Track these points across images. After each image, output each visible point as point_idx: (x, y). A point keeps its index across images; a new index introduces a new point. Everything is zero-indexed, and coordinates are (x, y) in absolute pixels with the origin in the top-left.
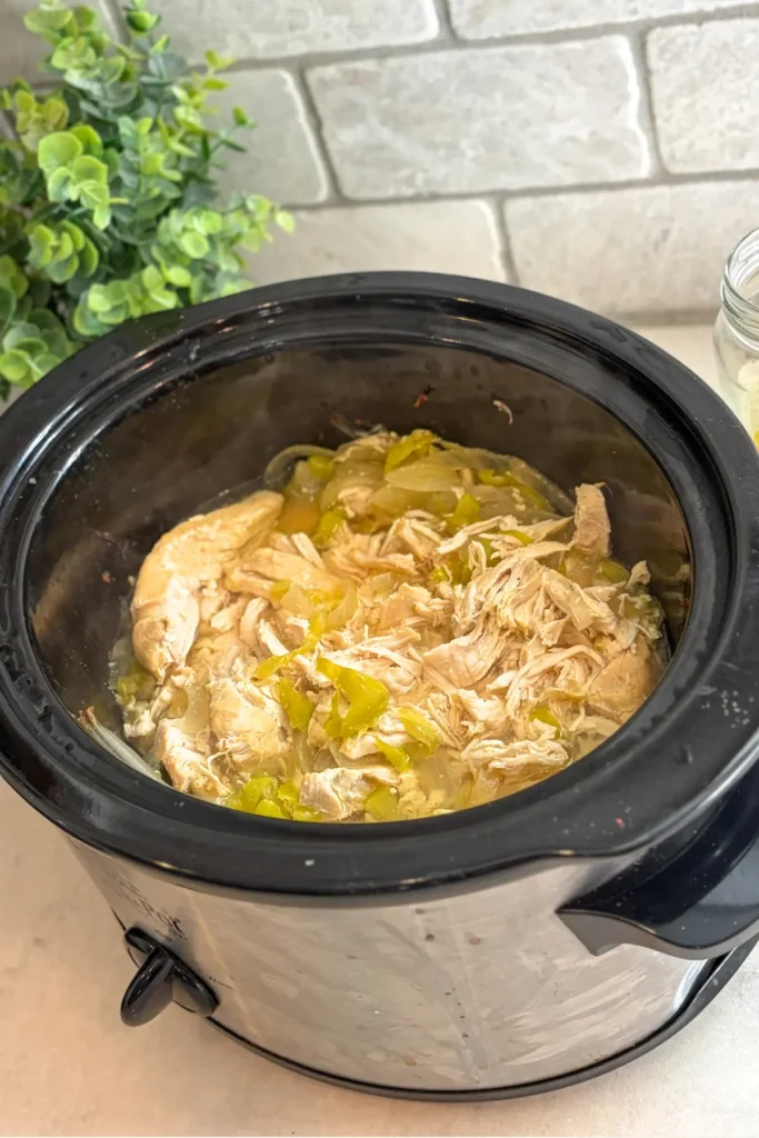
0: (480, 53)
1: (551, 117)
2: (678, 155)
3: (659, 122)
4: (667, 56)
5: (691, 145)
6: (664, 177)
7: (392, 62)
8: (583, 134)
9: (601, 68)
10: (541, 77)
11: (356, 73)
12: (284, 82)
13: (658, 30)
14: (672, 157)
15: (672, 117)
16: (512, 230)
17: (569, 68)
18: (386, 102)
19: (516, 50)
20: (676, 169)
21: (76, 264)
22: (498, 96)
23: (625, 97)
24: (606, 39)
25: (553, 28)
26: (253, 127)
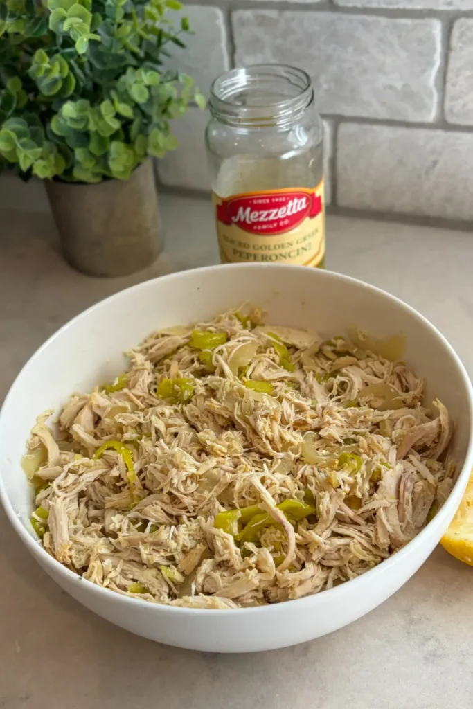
0: (346, 17)
1: (380, 69)
2: (455, 110)
3: (448, 85)
4: (464, 39)
5: (464, 105)
6: (443, 124)
7: (288, 14)
8: (399, 85)
9: (420, 41)
10: (381, 40)
11: (263, 17)
12: (216, 17)
13: (463, 19)
14: (451, 111)
15: (457, 83)
16: (340, 144)
17: (399, 37)
18: (279, 41)
19: (369, 18)
20: (451, 120)
21: (60, 85)
22: (350, 49)
23: (430, 64)
24: (427, 21)
25: (395, 7)
26: (193, 33)
